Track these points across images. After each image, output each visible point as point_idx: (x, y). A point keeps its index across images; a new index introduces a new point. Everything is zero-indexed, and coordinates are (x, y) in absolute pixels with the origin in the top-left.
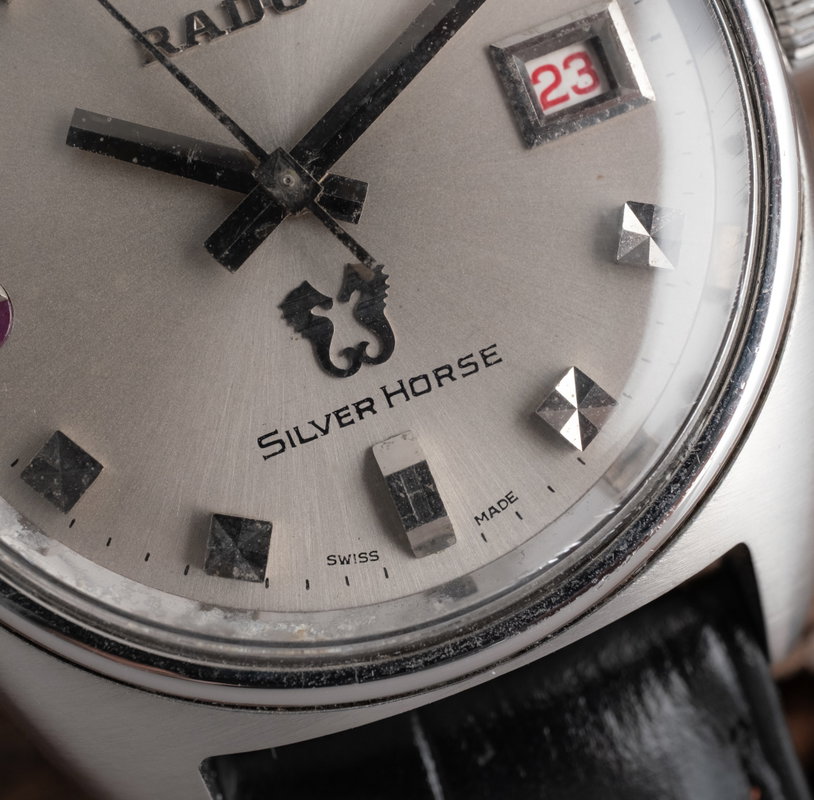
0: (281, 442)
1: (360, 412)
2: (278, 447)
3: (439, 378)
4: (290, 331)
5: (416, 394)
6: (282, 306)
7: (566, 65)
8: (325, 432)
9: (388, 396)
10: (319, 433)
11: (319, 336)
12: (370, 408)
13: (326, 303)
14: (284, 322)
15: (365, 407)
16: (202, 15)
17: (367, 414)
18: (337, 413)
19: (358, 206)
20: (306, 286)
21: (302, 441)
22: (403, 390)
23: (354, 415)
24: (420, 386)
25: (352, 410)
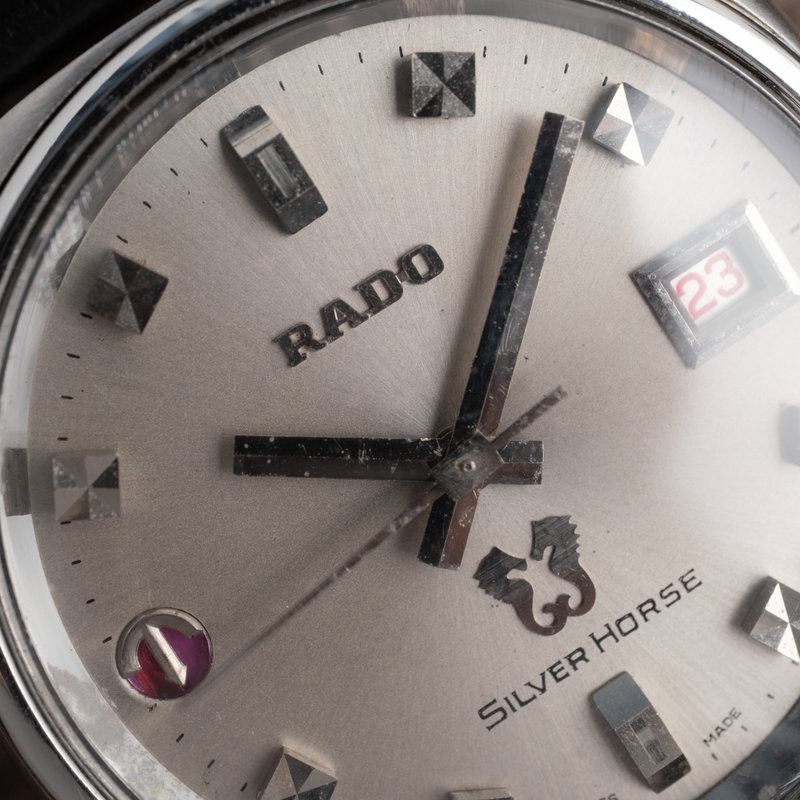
0: (501, 709)
1: (573, 663)
2: (500, 715)
3: (644, 614)
4: (490, 599)
5: (625, 634)
6: (476, 577)
7: (708, 269)
8: (543, 690)
9: (598, 642)
10: (537, 693)
11: (520, 599)
12: (583, 658)
13: (521, 564)
14: (481, 592)
15: (578, 657)
16: (341, 304)
17: (580, 664)
18: (551, 669)
19: (538, 467)
20: (496, 552)
21: (522, 704)
22: (611, 633)
23: (568, 668)
24: (627, 625)
25: (565, 663)
